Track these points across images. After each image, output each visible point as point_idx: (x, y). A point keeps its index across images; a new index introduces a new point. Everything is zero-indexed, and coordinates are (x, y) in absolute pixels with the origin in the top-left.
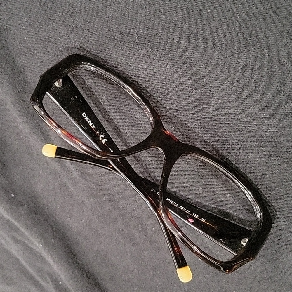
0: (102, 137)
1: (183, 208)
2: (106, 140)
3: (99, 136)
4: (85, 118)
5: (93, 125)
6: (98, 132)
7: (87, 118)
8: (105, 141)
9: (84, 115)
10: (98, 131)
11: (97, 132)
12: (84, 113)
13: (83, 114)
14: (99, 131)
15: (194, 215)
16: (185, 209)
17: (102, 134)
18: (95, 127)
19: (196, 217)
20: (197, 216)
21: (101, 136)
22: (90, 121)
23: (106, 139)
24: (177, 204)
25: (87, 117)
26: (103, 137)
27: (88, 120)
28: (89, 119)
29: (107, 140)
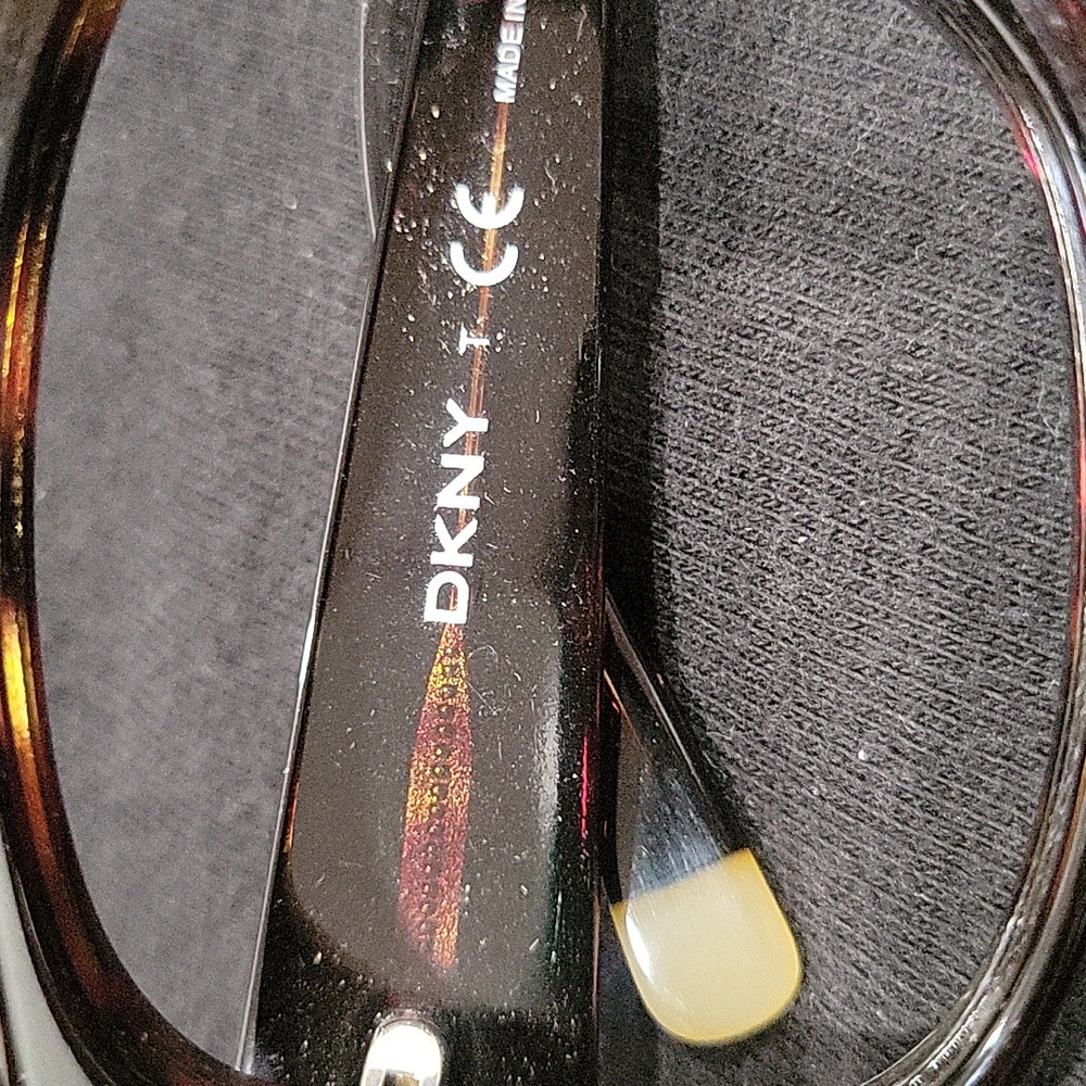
0: (475, 259)
2: (462, 195)
4: (461, 570)
5: (449, 438)
6: (466, 340)
7: (451, 553)
8: (477, 204)
9: (446, 597)
10: (461, 349)
11: (471, 351)
12: (432, 613)
13: (458, 615)
14: (454, 339)
17: (447, 278)
18: (452, 407)
21: (472, 278)
23: (455, 213)
25: (436, 559)
26: (456, 250)
27: (454, 530)
28: (440, 526)
29: (445, 191)
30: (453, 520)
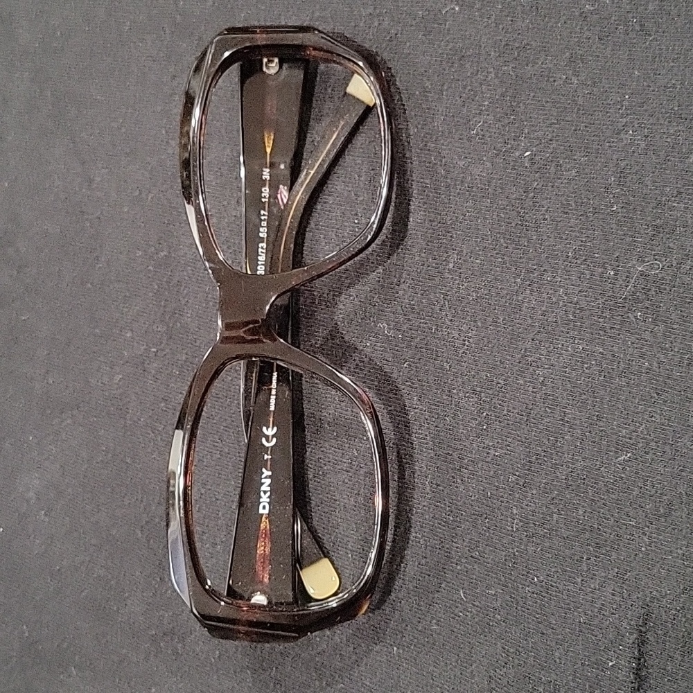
0: (268, 441)
1: (261, 230)
2: (264, 429)
3: (270, 449)
5: (264, 476)
6: (266, 457)
7: (265, 499)
8: (267, 429)
9: (264, 508)
10: (265, 459)
11: (267, 459)
12: (261, 511)
13: (267, 511)
15: (265, 197)
16: (263, 222)
17: (262, 445)
18: (264, 470)
19: (268, 190)
20: (265, 190)
21: (267, 444)
22: (264, 488)
24: (260, 245)
25: (261, 500)
27: (265, 494)
28: (262, 494)
29: (261, 428)
30: (265, 492)
